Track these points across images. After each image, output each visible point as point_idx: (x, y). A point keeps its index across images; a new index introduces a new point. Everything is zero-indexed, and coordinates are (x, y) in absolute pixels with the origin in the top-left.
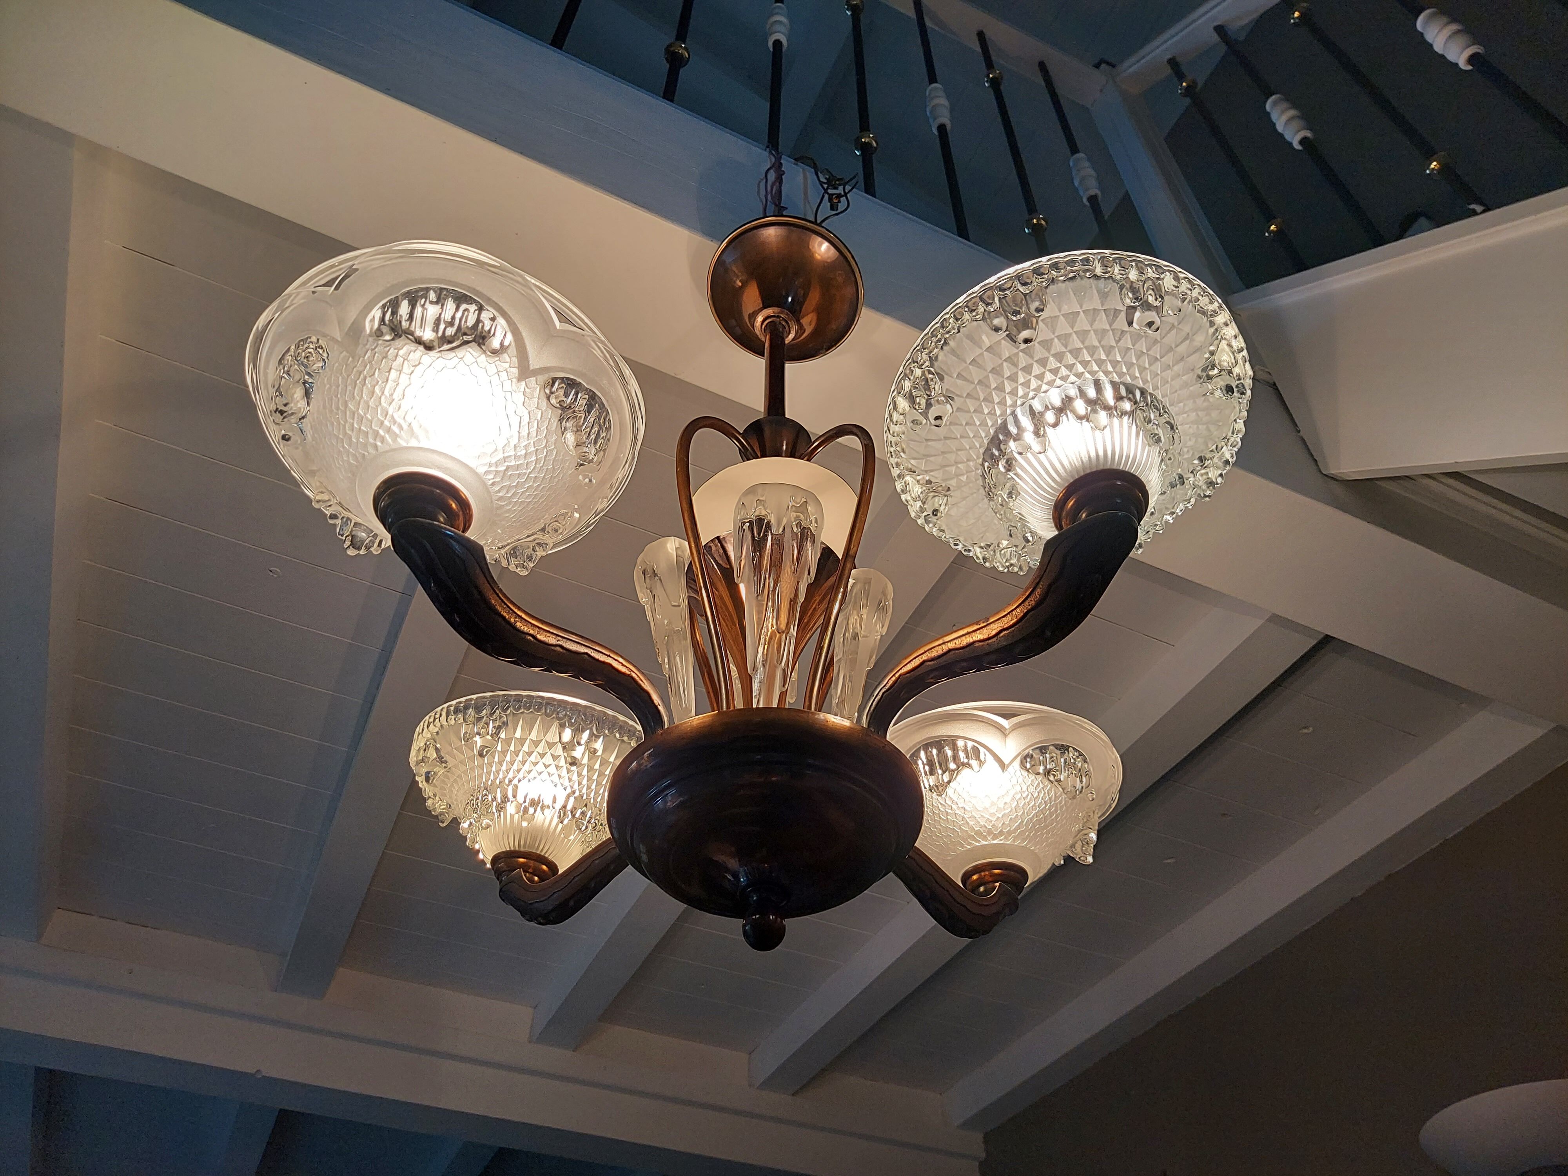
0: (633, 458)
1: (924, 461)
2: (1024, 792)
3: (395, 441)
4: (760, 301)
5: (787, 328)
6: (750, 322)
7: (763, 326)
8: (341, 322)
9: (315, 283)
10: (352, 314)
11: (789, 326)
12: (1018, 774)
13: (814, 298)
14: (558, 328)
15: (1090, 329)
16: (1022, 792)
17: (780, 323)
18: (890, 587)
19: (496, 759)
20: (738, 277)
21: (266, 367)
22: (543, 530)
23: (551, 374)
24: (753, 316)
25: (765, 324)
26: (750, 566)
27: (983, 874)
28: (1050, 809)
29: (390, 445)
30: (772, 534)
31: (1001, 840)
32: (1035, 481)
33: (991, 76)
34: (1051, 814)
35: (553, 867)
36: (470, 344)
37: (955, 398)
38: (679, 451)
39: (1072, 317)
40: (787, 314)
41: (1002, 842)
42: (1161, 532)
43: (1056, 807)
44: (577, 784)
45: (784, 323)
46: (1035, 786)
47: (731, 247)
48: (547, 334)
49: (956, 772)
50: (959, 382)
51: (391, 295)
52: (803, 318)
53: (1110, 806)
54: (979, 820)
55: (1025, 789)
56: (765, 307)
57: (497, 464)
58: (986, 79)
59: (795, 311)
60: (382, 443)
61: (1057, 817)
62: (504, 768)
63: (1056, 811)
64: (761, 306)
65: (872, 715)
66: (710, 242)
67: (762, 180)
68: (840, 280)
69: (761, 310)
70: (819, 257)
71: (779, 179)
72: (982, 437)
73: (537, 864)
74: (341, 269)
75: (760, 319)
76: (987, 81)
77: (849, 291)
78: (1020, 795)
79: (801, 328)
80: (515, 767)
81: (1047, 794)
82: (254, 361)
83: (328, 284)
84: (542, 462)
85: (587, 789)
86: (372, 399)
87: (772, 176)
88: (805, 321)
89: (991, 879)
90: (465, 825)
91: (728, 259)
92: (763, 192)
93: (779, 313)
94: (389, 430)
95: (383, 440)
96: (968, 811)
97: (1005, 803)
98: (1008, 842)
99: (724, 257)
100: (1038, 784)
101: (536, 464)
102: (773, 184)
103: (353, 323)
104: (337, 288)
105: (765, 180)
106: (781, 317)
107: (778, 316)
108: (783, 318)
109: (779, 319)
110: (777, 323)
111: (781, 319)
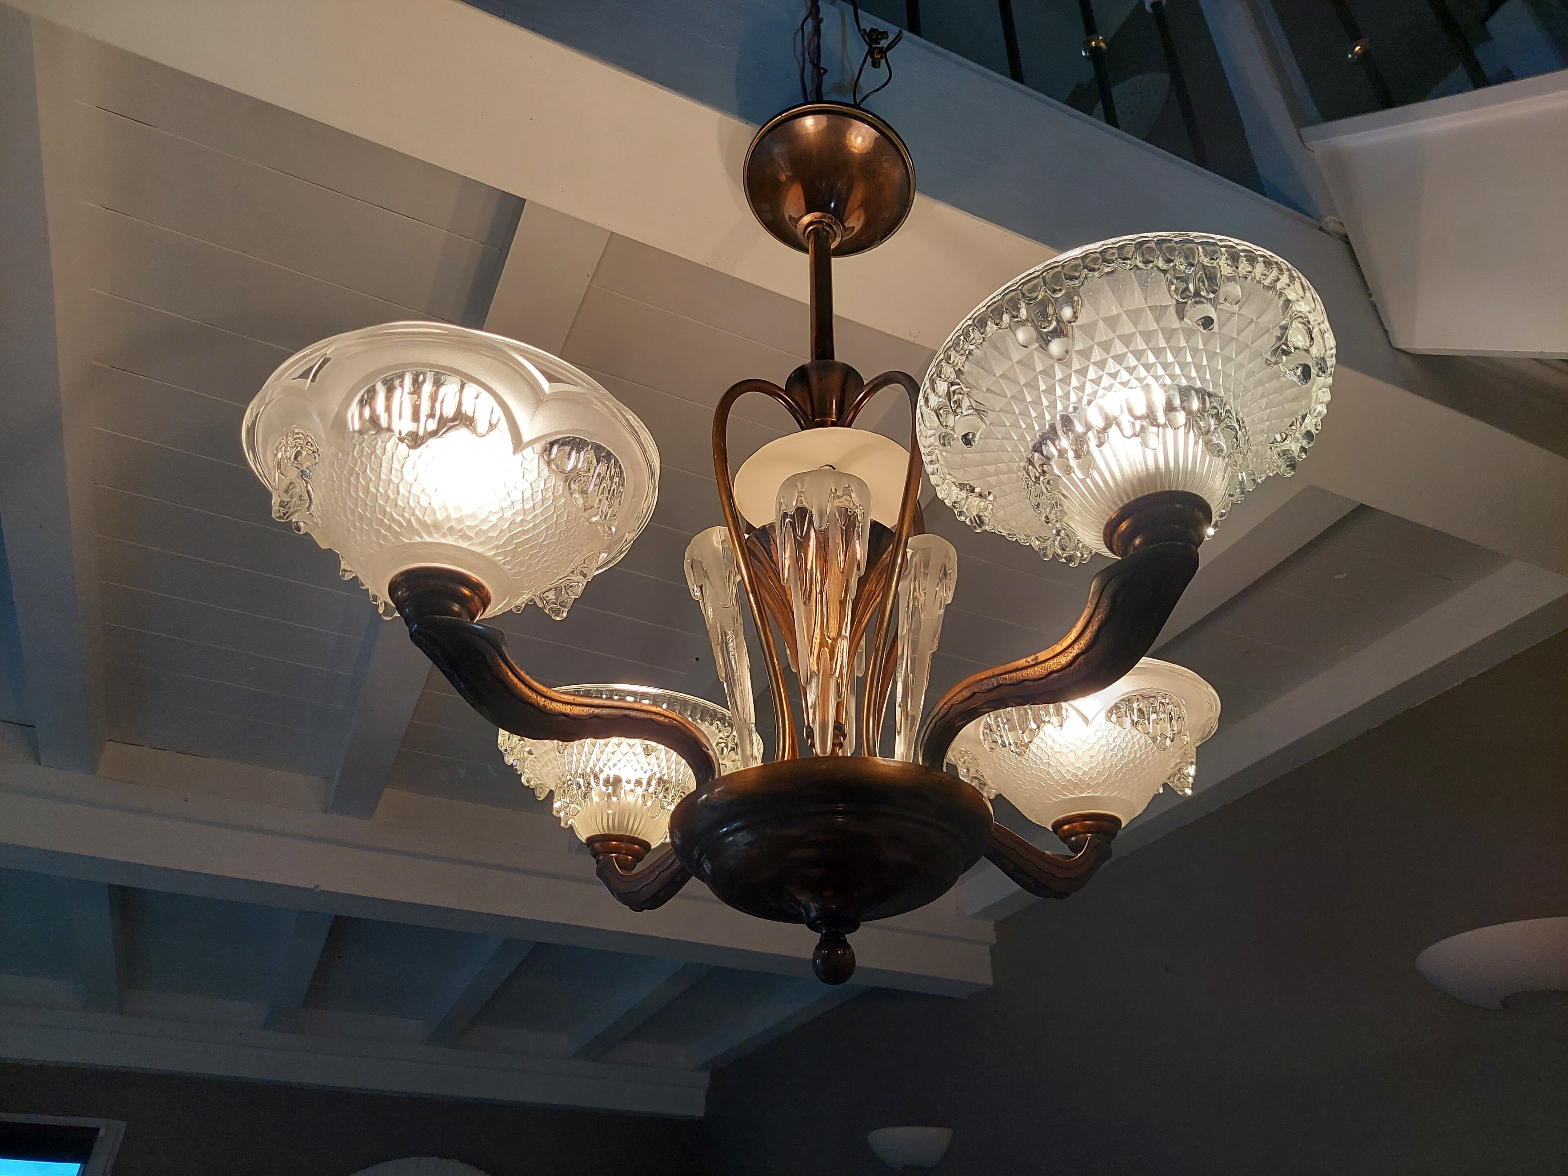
0: (655, 488)
1: (962, 470)
2: (1111, 744)
3: (397, 538)
4: (803, 202)
5: (831, 235)
6: (791, 223)
7: (806, 235)
8: (322, 415)
9: (292, 373)
10: (334, 407)
11: (834, 231)
12: (1104, 726)
13: (858, 194)
14: (547, 392)
15: (1135, 330)
16: (1108, 744)
17: (825, 227)
18: (953, 551)
19: (575, 751)
20: (782, 172)
21: (265, 454)
22: (573, 572)
23: (548, 439)
24: (796, 219)
25: (808, 230)
26: (795, 570)
27: (1074, 824)
28: (1141, 756)
29: (393, 543)
30: (815, 530)
31: (1089, 793)
32: (1083, 495)
34: (1142, 762)
35: (645, 846)
36: (457, 427)
37: (989, 412)
38: (715, 435)
39: (1112, 322)
40: (831, 219)
41: (1090, 795)
42: (1240, 502)
43: (1148, 754)
44: (656, 766)
45: (828, 229)
46: (1122, 737)
48: (538, 399)
49: (1037, 730)
50: (989, 395)
51: (368, 385)
52: (845, 222)
53: (1210, 732)
54: (1065, 775)
55: (1111, 741)
56: (807, 213)
57: (504, 545)
59: (839, 215)
60: (384, 540)
61: (1148, 763)
62: (584, 758)
63: (1147, 758)
64: (805, 208)
65: (926, 745)
67: (798, 31)
69: (804, 214)
71: (817, 31)
72: (1021, 451)
73: (629, 845)
74: (314, 358)
75: (802, 225)
78: (1107, 747)
79: (847, 230)
80: (594, 757)
81: (1136, 743)
82: (252, 447)
83: (305, 375)
84: (554, 528)
85: (668, 769)
86: (369, 497)
87: (809, 27)
88: (851, 223)
89: (1082, 830)
90: (557, 805)
93: (821, 218)
94: (389, 528)
95: (385, 538)
96: (1052, 765)
97: (1092, 757)
98: (1097, 795)
100: (1126, 735)
101: (547, 531)
103: (336, 416)
104: (313, 380)
105: (800, 33)
106: (824, 222)
107: (821, 221)
108: (826, 223)
109: (822, 225)
110: (820, 230)
111: (824, 224)
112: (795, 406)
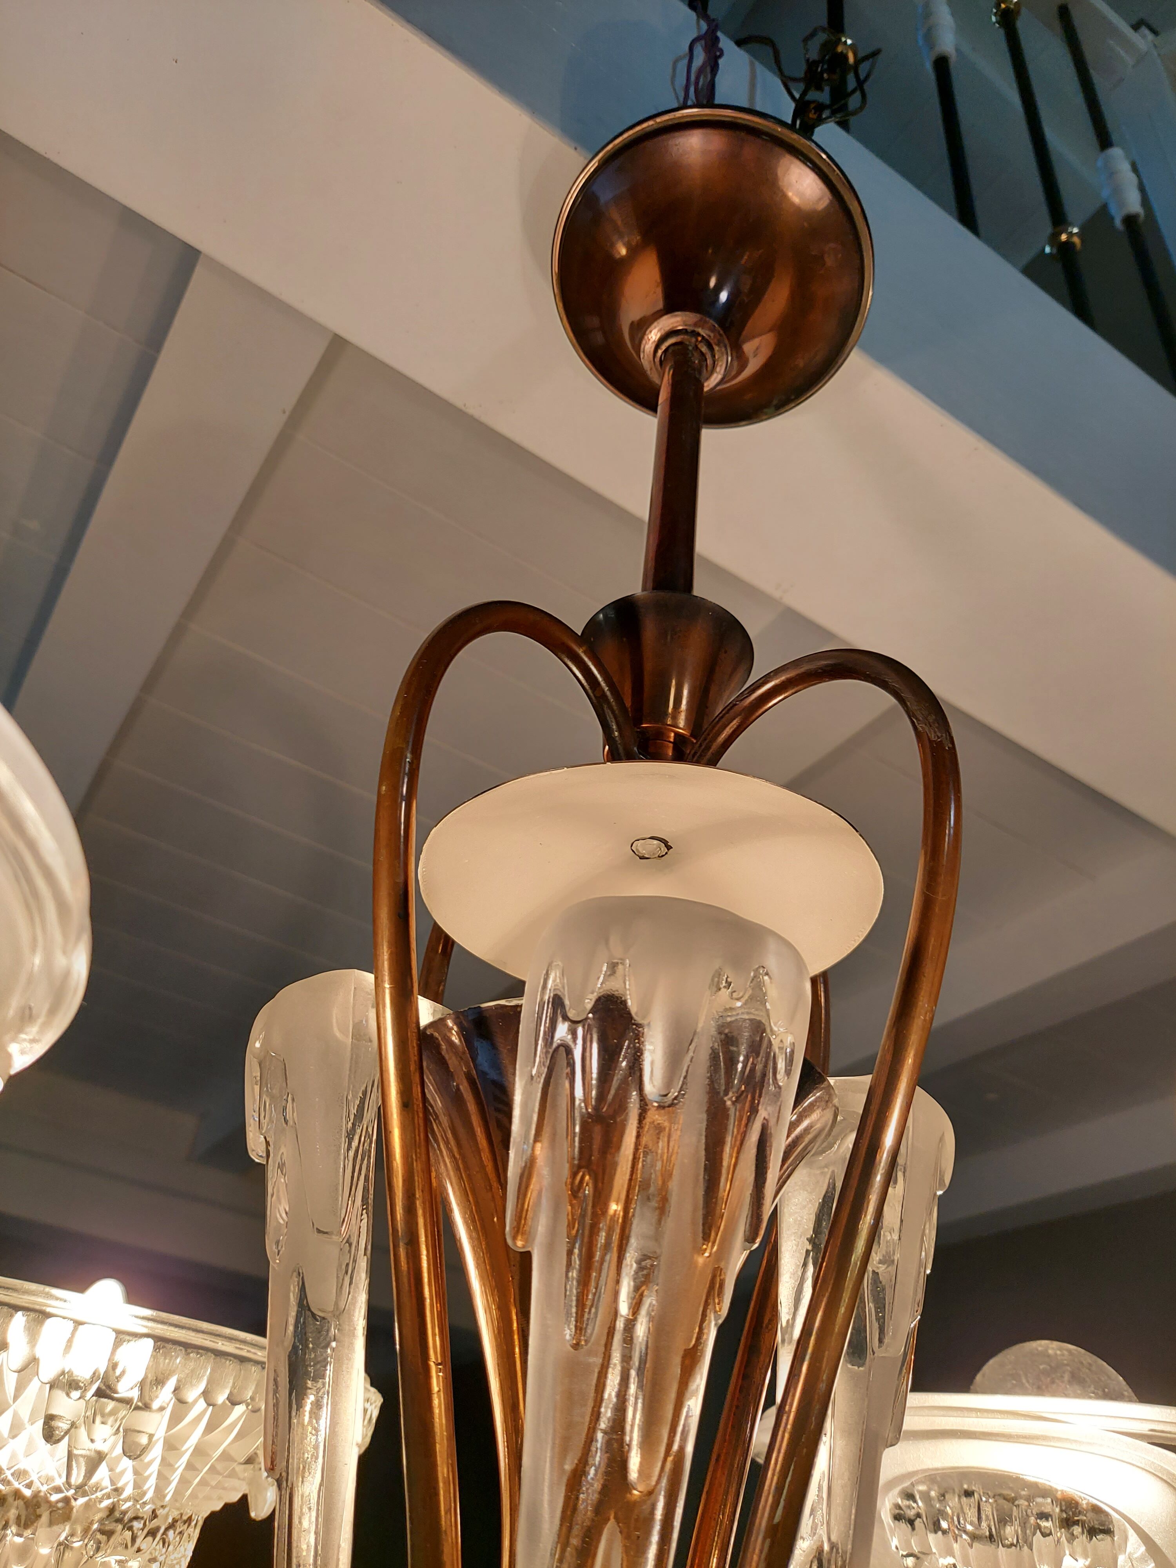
4: (659, 292)
5: (710, 361)
6: (632, 338)
7: (660, 352)
11: (713, 356)
13: (775, 300)
17: (696, 348)
20: (621, 236)
24: (641, 327)
25: (664, 347)
33: (1003, 6)
40: (713, 329)
45: (704, 349)
47: (617, 163)
52: (744, 342)
56: (670, 308)
58: (995, 11)
59: (732, 324)
64: (660, 305)
66: (571, 151)
67: (681, 55)
68: (830, 261)
69: (657, 316)
70: (796, 200)
71: (713, 64)
75: (654, 335)
76: (995, 14)
77: (843, 286)
79: (742, 360)
87: (700, 58)
88: (748, 347)
91: (605, 195)
92: (681, 80)
93: (696, 325)
99: (595, 188)
102: (701, 71)
105: (685, 61)
106: (699, 334)
107: (693, 331)
108: (703, 337)
109: (693, 340)
110: (690, 348)
111: (700, 339)
112: (603, 684)
